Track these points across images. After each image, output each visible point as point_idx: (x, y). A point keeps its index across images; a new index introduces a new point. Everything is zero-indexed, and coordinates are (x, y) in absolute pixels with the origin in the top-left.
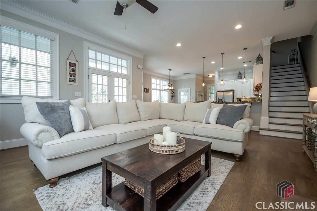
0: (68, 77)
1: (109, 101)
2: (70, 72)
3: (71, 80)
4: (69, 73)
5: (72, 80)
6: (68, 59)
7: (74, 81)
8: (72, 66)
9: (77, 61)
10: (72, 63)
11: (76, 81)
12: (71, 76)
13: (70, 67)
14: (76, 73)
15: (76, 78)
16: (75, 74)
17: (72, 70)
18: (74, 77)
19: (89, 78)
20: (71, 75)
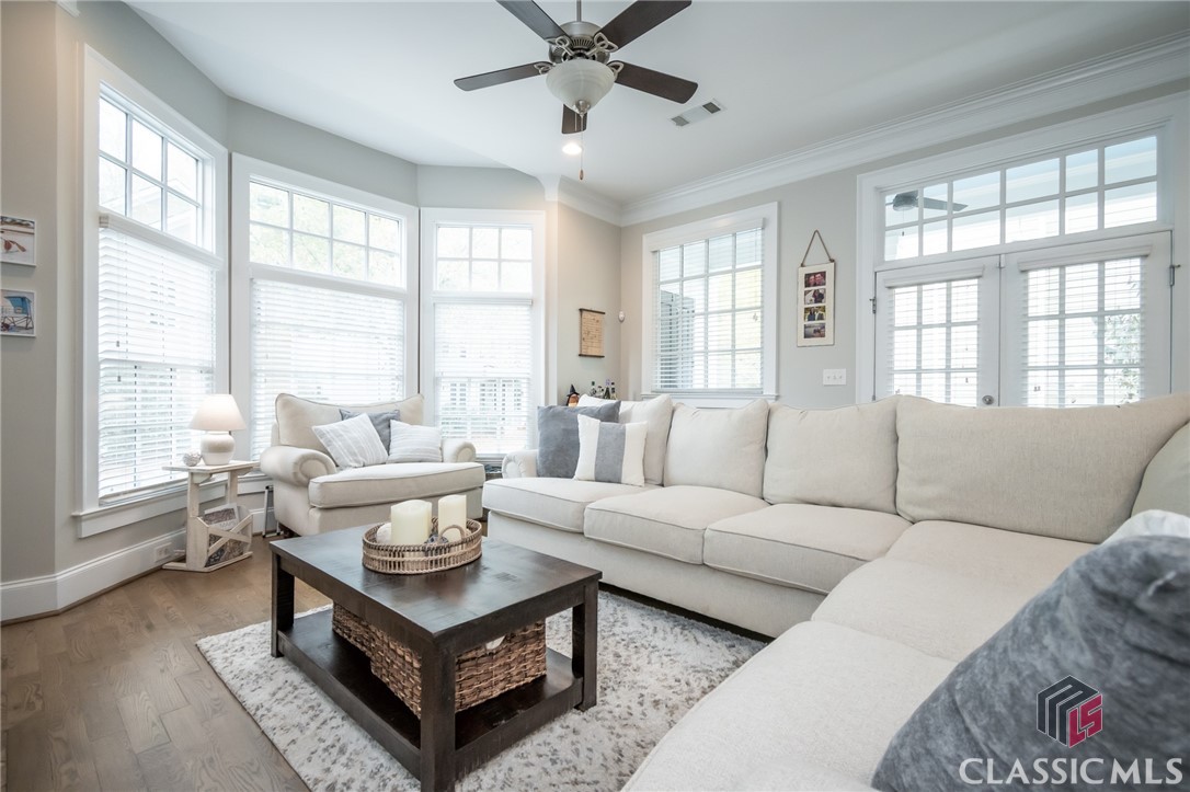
0: (802, 322)
1: (989, 401)
2: (807, 306)
3: (811, 330)
4: (806, 309)
5: (815, 331)
6: (802, 265)
7: (819, 331)
8: (815, 285)
9: (832, 261)
10: (815, 274)
11: (828, 331)
12: (811, 318)
13: (808, 289)
14: (828, 302)
15: (828, 320)
16: (824, 309)
17: (814, 296)
18: (821, 317)
19: (874, 312)
20: (810, 314)
